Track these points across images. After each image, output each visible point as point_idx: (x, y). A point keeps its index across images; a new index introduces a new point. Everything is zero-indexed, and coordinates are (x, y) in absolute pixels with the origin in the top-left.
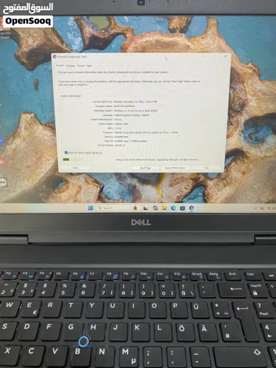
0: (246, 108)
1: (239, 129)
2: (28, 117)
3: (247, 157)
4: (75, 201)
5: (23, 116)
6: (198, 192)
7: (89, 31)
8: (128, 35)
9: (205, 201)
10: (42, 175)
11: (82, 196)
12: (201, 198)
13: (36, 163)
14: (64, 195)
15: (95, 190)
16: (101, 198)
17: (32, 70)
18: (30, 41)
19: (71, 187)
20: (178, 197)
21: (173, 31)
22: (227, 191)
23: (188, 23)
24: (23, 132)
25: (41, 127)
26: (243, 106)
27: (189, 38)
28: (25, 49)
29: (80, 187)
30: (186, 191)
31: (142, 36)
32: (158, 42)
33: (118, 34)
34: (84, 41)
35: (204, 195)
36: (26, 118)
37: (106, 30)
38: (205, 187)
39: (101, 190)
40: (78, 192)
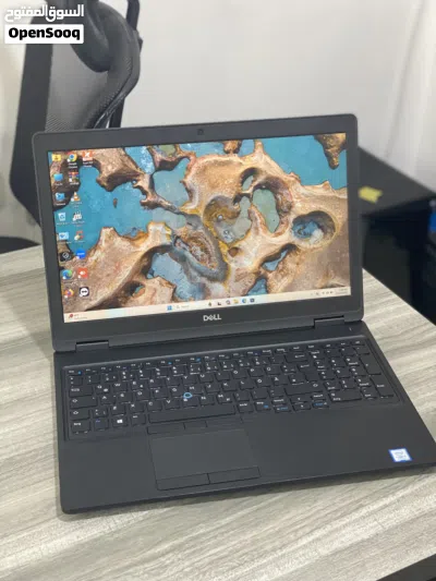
0: (293, 209)
1: (290, 226)
2: (108, 230)
3: (299, 250)
4: (151, 303)
5: (104, 230)
6: (261, 284)
7: (159, 157)
8: (192, 158)
9: (268, 292)
10: (121, 282)
11: (157, 298)
12: (264, 290)
13: (115, 271)
14: (141, 299)
15: (168, 292)
16: (174, 299)
17: (111, 191)
18: (110, 168)
19: (147, 290)
20: (244, 291)
21: (227, 152)
22: (286, 281)
23: (240, 145)
24: (103, 244)
25: (119, 239)
26: (290, 207)
27: (242, 157)
28: (105, 174)
29: (155, 290)
30: (250, 285)
31: (204, 158)
32: (216, 162)
33: (182, 158)
34: (155, 164)
35: (266, 287)
36: (106, 232)
37: (173, 155)
38: (266, 279)
39: (174, 291)
40: (153, 295)
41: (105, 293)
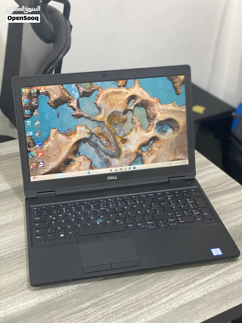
0: (156, 117)
1: (155, 127)
2: (54, 130)
3: (160, 140)
4: (79, 170)
5: (52, 130)
7: (82, 89)
8: (100, 90)
9: (143, 163)
10: (62, 159)
11: (82, 167)
13: (58, 153)
14: (73, 168)
15: (88, 164)
16: (91, 167)
17: (56, 108)
18: (55, 96)
19: (76, 163)
20: (130, 163)
21: (119, 87)
22: (152, 157)
23: (126, 83)
24: (52, 138)
25: (61, 135)
27: (127, 89)
28: (52, 99)
29: (81, 163)
30: (133, 159)
31: (106, 90)
32: (113, 92)
33: (95, 90)
34: (80, 94)
36: (53, 131)
37: (90, 88)
38: (142, 156)
39: (91, 163)
40: (80, 165)
41: (53, 165)
